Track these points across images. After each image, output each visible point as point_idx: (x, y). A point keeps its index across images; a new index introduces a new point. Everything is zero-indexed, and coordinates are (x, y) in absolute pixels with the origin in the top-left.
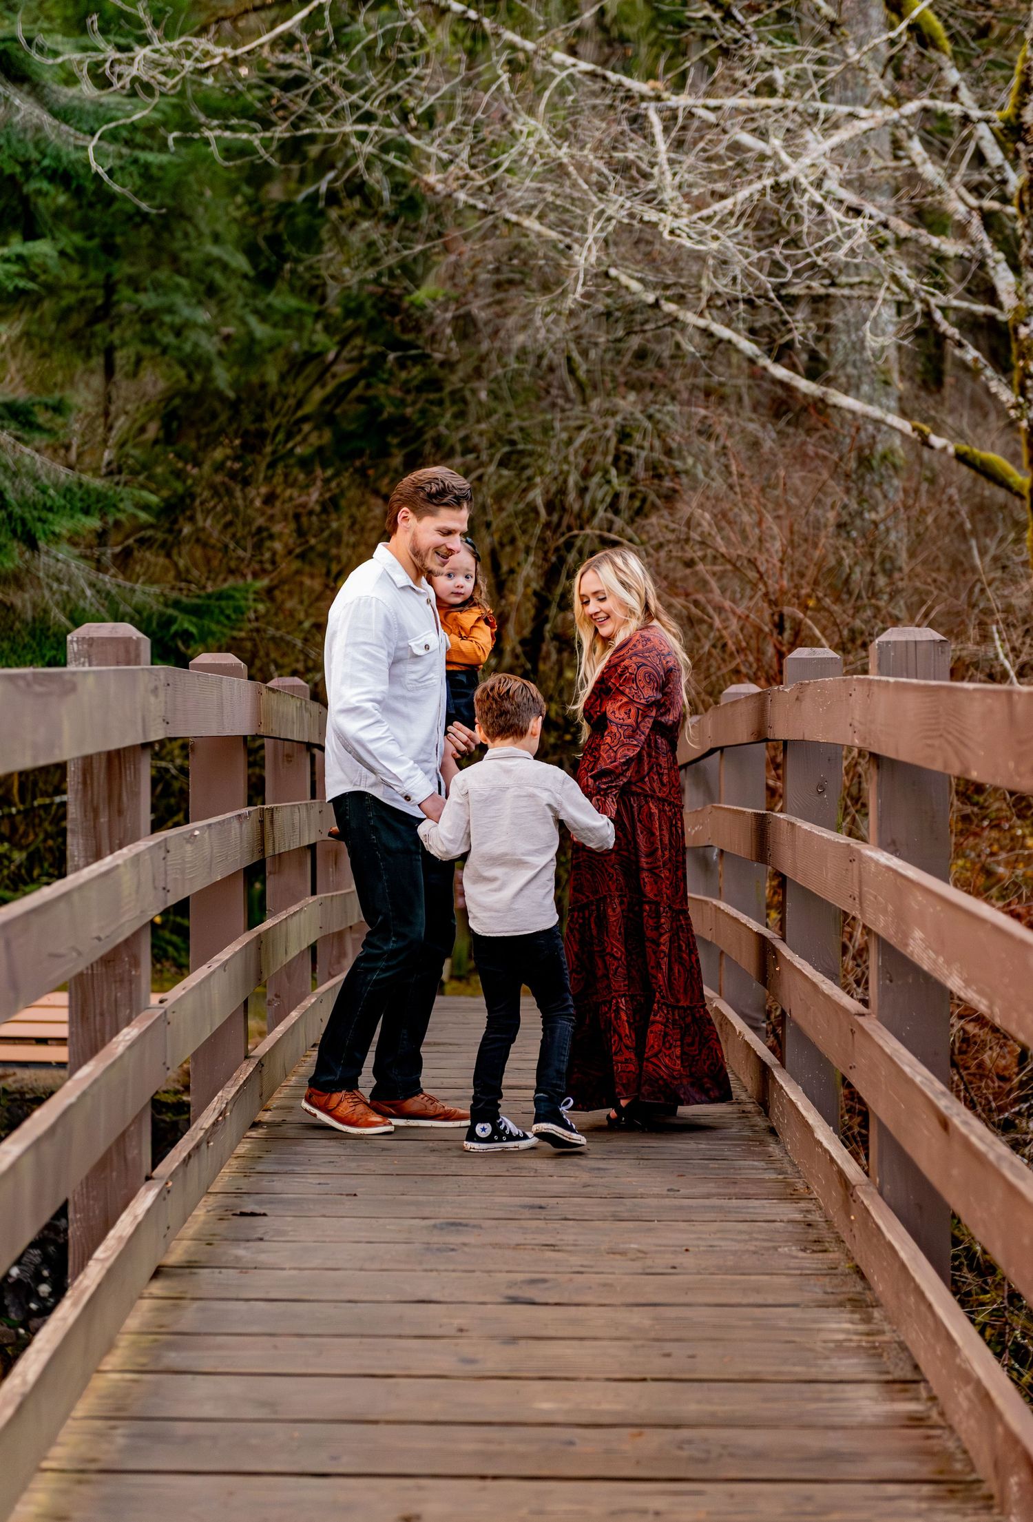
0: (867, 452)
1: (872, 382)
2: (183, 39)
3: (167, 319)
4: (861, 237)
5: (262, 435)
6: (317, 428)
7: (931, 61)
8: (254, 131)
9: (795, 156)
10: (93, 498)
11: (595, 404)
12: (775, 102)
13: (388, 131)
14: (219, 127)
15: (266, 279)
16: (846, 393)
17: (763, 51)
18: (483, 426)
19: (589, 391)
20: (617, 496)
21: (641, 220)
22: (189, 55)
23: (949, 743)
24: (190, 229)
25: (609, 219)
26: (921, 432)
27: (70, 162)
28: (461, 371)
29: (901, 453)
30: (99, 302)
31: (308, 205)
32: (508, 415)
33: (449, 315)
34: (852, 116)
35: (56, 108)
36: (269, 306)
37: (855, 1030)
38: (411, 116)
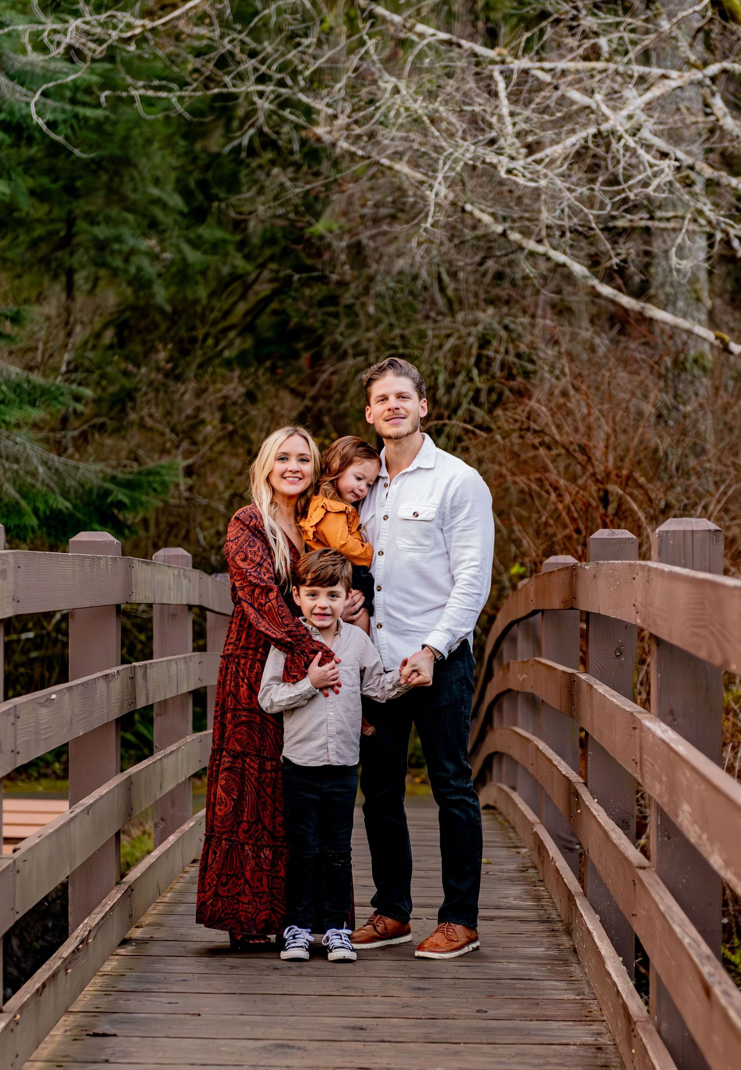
0: (682, 357)
1: (686, 299)
2: (109, 13)
3: (116, 246)
4: (668, 175)
5: (193, 340)
6: (241, 334)
7: (733, 33)
8: (170, 90)
9: (614, 109)
10: (39, 393)
11: (460, 316)
12: (600, 65)
13: (283, 90)
14: (144, 87)
15: (197, 215)
16: (664, 309)
17: (588, 22)
18: (371, 334)
19: (456, 306)
20: (478, 391)
21: (484, 162)
22: (115, 27)
23: (712, 633)
24: (135, 174)
25: (456, 161)
26: (722, 341)
27: (22, 116)
28: (353, 289)
29: (709, 357)
30: (63, 233)
31: (233, 156)
32: (391, 325)
33: (344, 244)
34: (664, 77)
35: (12, 72)
36: (200, 237)
37: (636, 882)
38: (300, 78)
